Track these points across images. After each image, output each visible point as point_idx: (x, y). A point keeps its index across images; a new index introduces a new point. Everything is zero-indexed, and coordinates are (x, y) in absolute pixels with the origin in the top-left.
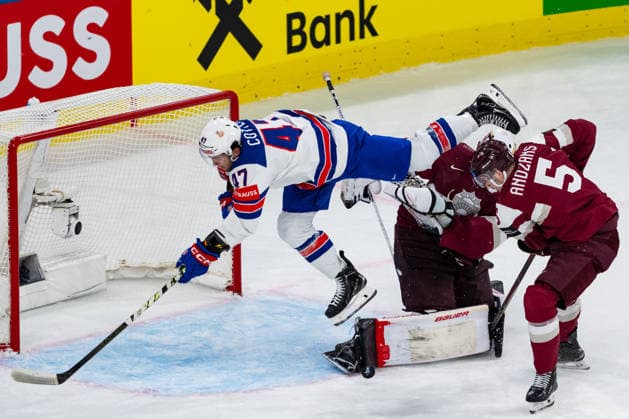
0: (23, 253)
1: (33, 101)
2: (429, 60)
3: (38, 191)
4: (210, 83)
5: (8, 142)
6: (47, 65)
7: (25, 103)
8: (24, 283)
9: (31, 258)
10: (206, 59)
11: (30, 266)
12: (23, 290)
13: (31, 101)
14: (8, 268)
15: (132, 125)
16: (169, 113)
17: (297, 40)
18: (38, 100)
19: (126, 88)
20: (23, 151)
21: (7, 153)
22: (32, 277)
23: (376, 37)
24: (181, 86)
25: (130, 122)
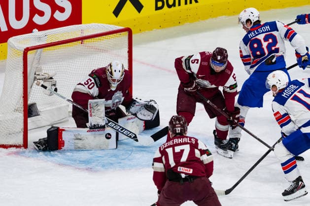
0: (30, 102)
1: (35, 30)
2: (223, 14)
3: (37, 73)
4: (118, 24)
5: (23, 50)
6: (41, 14)
7: (31, 32)
8: (30, 116)
9: (33, 105)
10: (117, 12)
11: (33, 109)
12: (29, 120)
13: (34, 30)
14: (23, 109)
15: (82, 43)
16: (100, 38)
17: (160, 4)
18: (37, 30)
19: (79, 25)
20: (30, 54)
21: (22, 55)
22: (34, 114)
23: (197, 3)
24: (105, 25)
25: (80, 42)
